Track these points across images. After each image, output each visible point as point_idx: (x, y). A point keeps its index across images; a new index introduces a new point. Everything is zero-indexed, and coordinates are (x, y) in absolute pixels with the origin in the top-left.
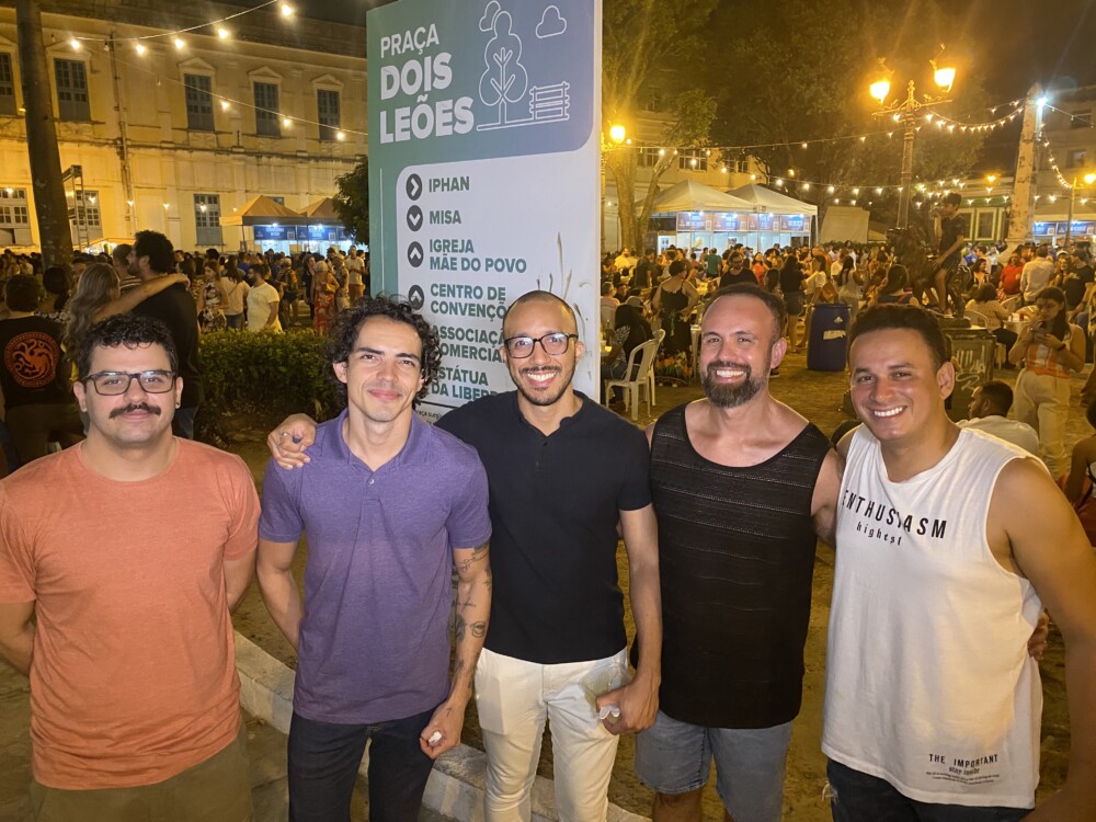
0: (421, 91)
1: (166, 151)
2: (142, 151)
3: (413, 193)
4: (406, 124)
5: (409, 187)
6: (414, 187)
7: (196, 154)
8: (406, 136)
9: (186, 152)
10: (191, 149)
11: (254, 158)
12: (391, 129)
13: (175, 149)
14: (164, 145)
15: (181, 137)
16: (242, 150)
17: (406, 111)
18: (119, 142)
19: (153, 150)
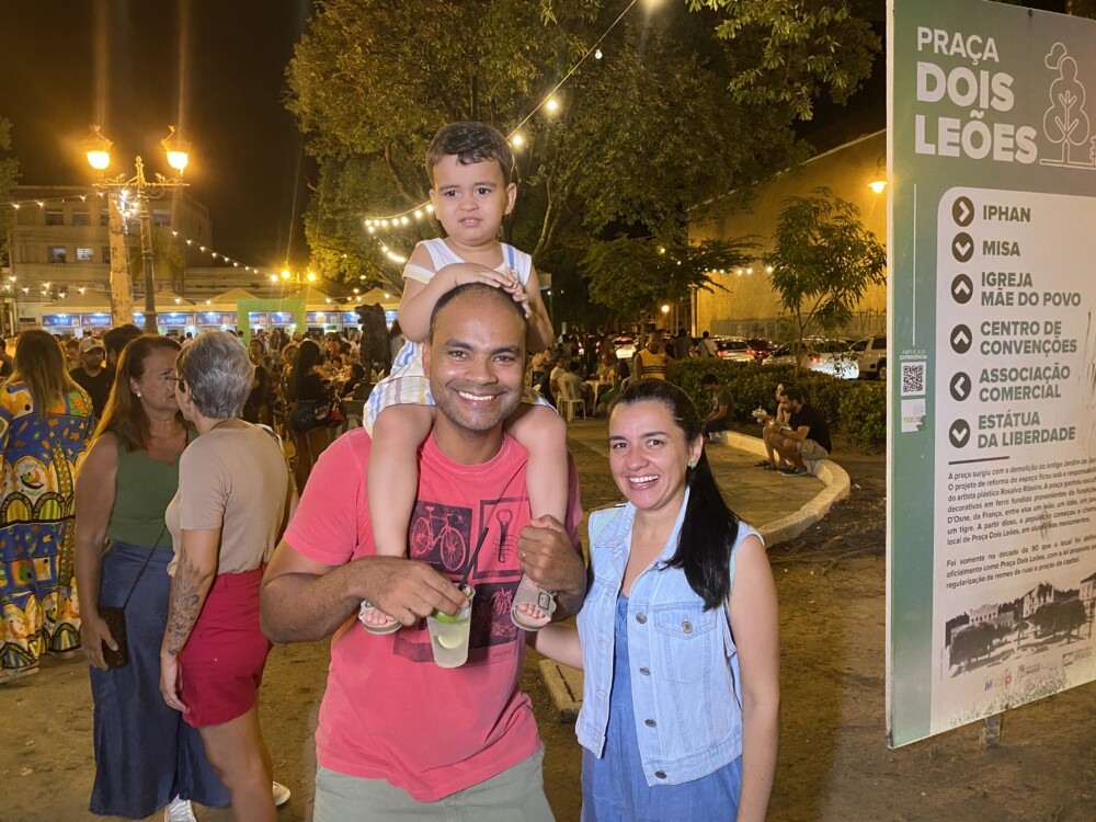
0: (976, 105)
3: (962, 218)
4: (955, 138)
5: (957, 211)
6: (963, 211)
8: (955, 152)
17: (956, 123)
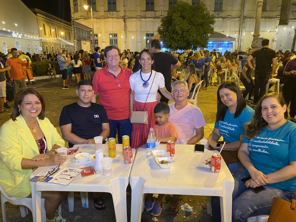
1: (138, 19)
2: (131, 19)
7: (147, 19)
9: (144, 19)
13: (141, 18)
14: (137, 17)
15: (143, 14)
16: (163, 17)
18: (124, 17)
19: (134, 19)
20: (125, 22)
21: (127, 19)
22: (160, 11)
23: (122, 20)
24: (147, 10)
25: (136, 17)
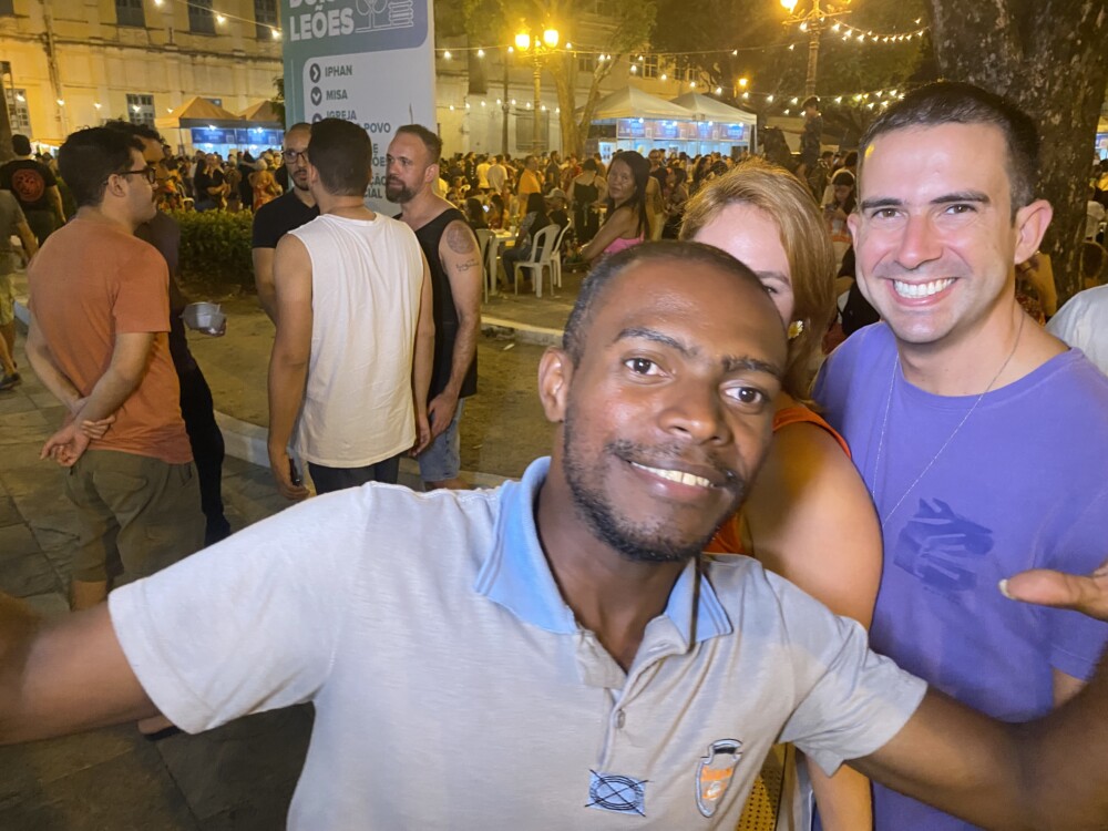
1: (95, 48)
2: (70, 47)
3: (315, 77)
4: (308, 26)
5: (312, 73)
6: (315, 73)
7: (126, 52)
8: (308, 36)
9: (115, 49)
10: (121, 46)
11: (188, 57)
12: (298, 30)
13: (105, 45)
14: (93, 41)
15: (110, 33)
16: (175, 48)
17: (308, 17)
18: (45, 37)
19: (81, 46)
20: (49, 54)
21: (57, 46)
22: (162, 30)
23: (40, 46)
24: (123, 22)
25: (86, 41)
